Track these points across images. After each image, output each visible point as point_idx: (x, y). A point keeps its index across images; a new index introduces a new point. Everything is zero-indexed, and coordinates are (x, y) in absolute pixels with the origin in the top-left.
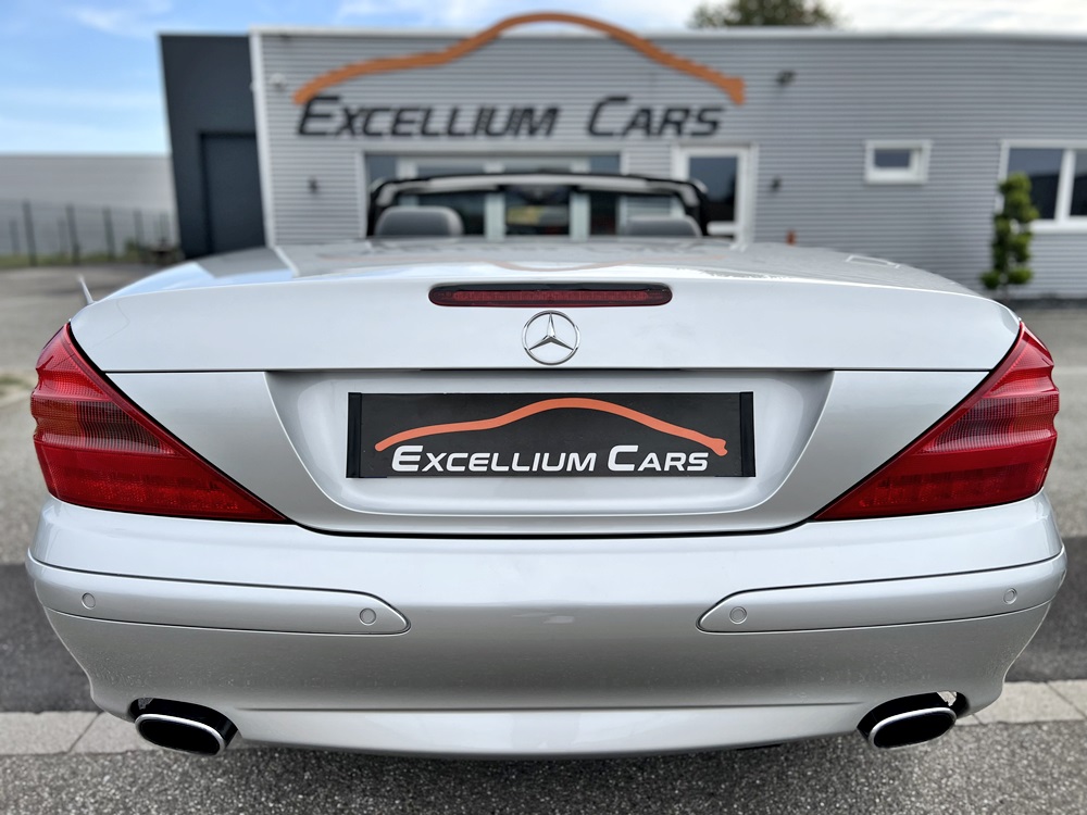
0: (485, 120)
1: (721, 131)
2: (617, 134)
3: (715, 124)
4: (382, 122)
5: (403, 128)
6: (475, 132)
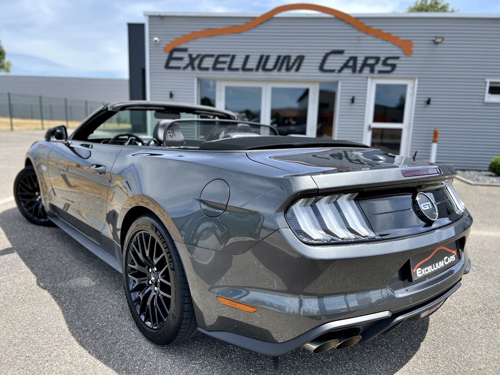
2: (336, 71)
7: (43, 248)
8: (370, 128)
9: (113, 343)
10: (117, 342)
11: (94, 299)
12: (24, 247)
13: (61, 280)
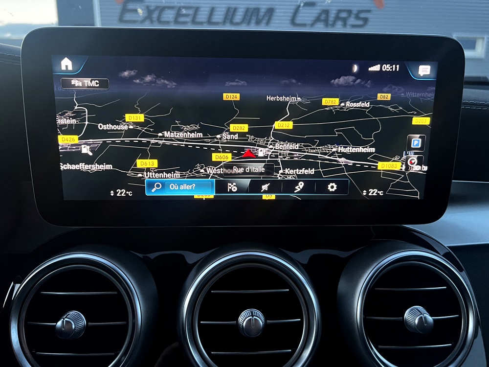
0: (230, 14)
1: (370, 23)
2: (309, 24)
3: (366, 20)
4: (169, 15)
5: (182, 19)
6: (224, 23)
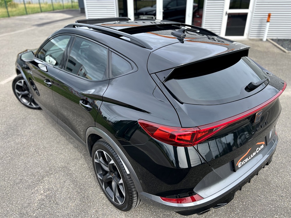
7: (29, 116)
8: (226, 13)
9: (64, 181)
10: (66, 181)
11: (56, 152)
12: (20, 116)
13: (39, 139)
